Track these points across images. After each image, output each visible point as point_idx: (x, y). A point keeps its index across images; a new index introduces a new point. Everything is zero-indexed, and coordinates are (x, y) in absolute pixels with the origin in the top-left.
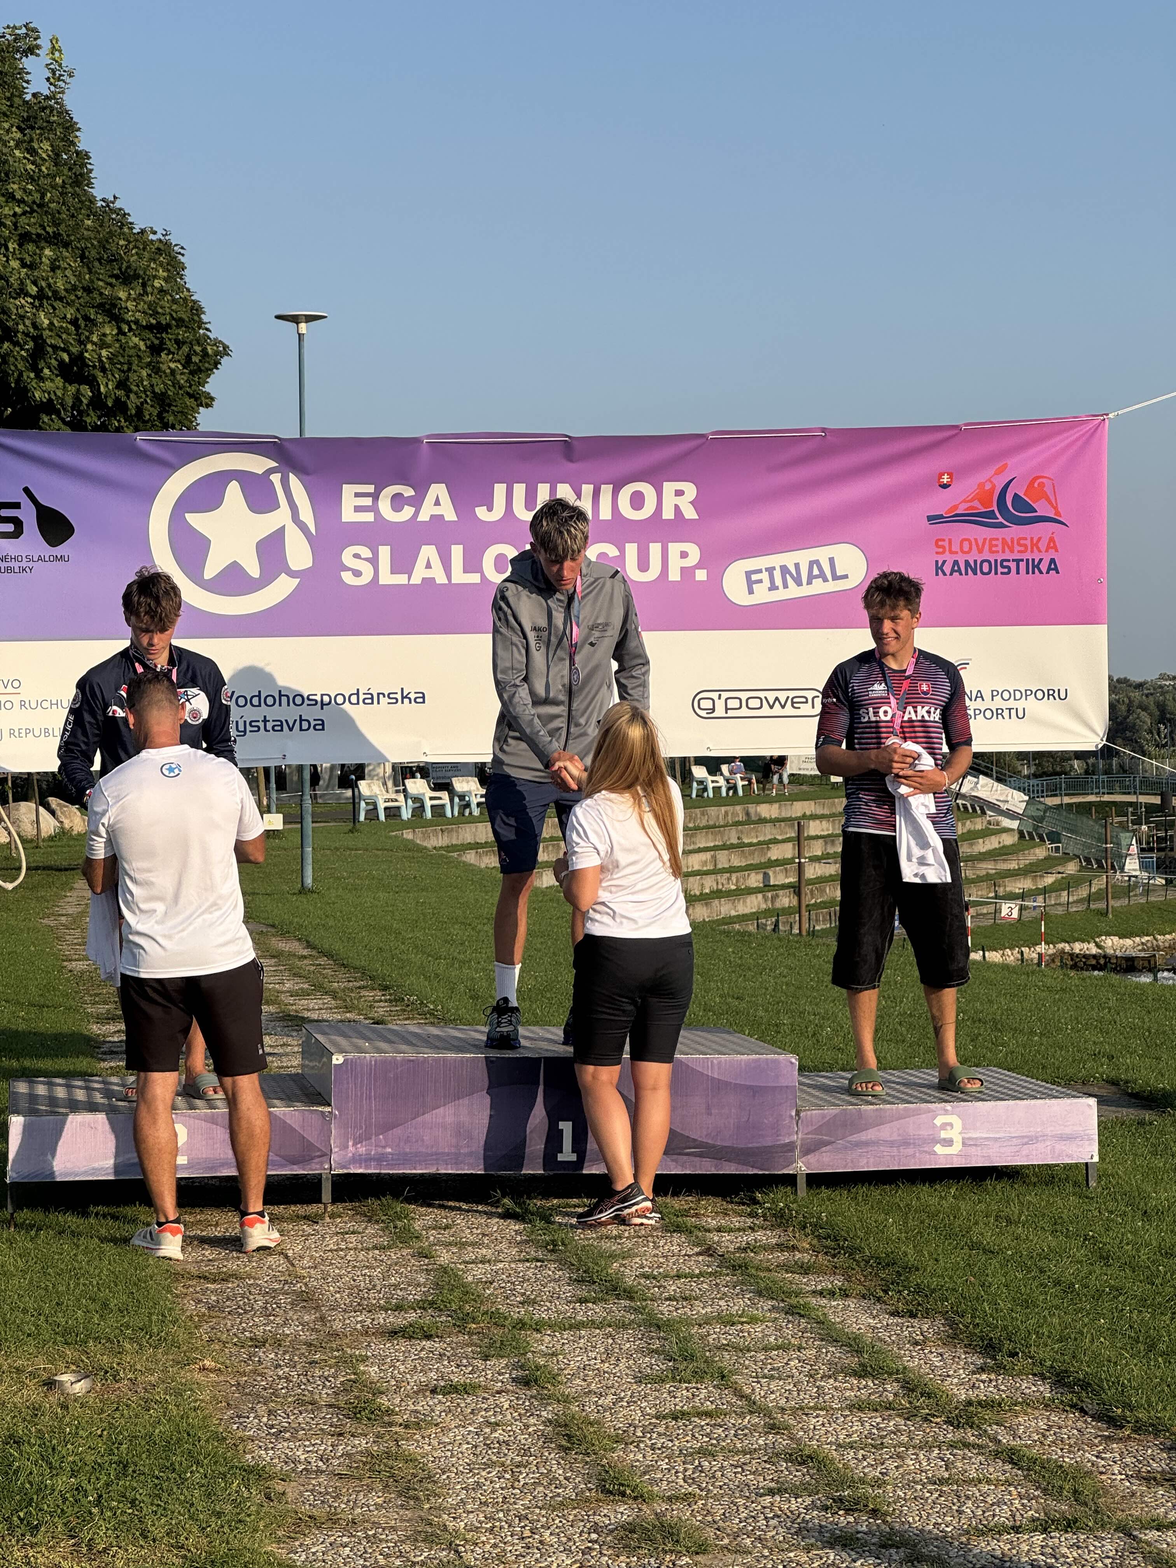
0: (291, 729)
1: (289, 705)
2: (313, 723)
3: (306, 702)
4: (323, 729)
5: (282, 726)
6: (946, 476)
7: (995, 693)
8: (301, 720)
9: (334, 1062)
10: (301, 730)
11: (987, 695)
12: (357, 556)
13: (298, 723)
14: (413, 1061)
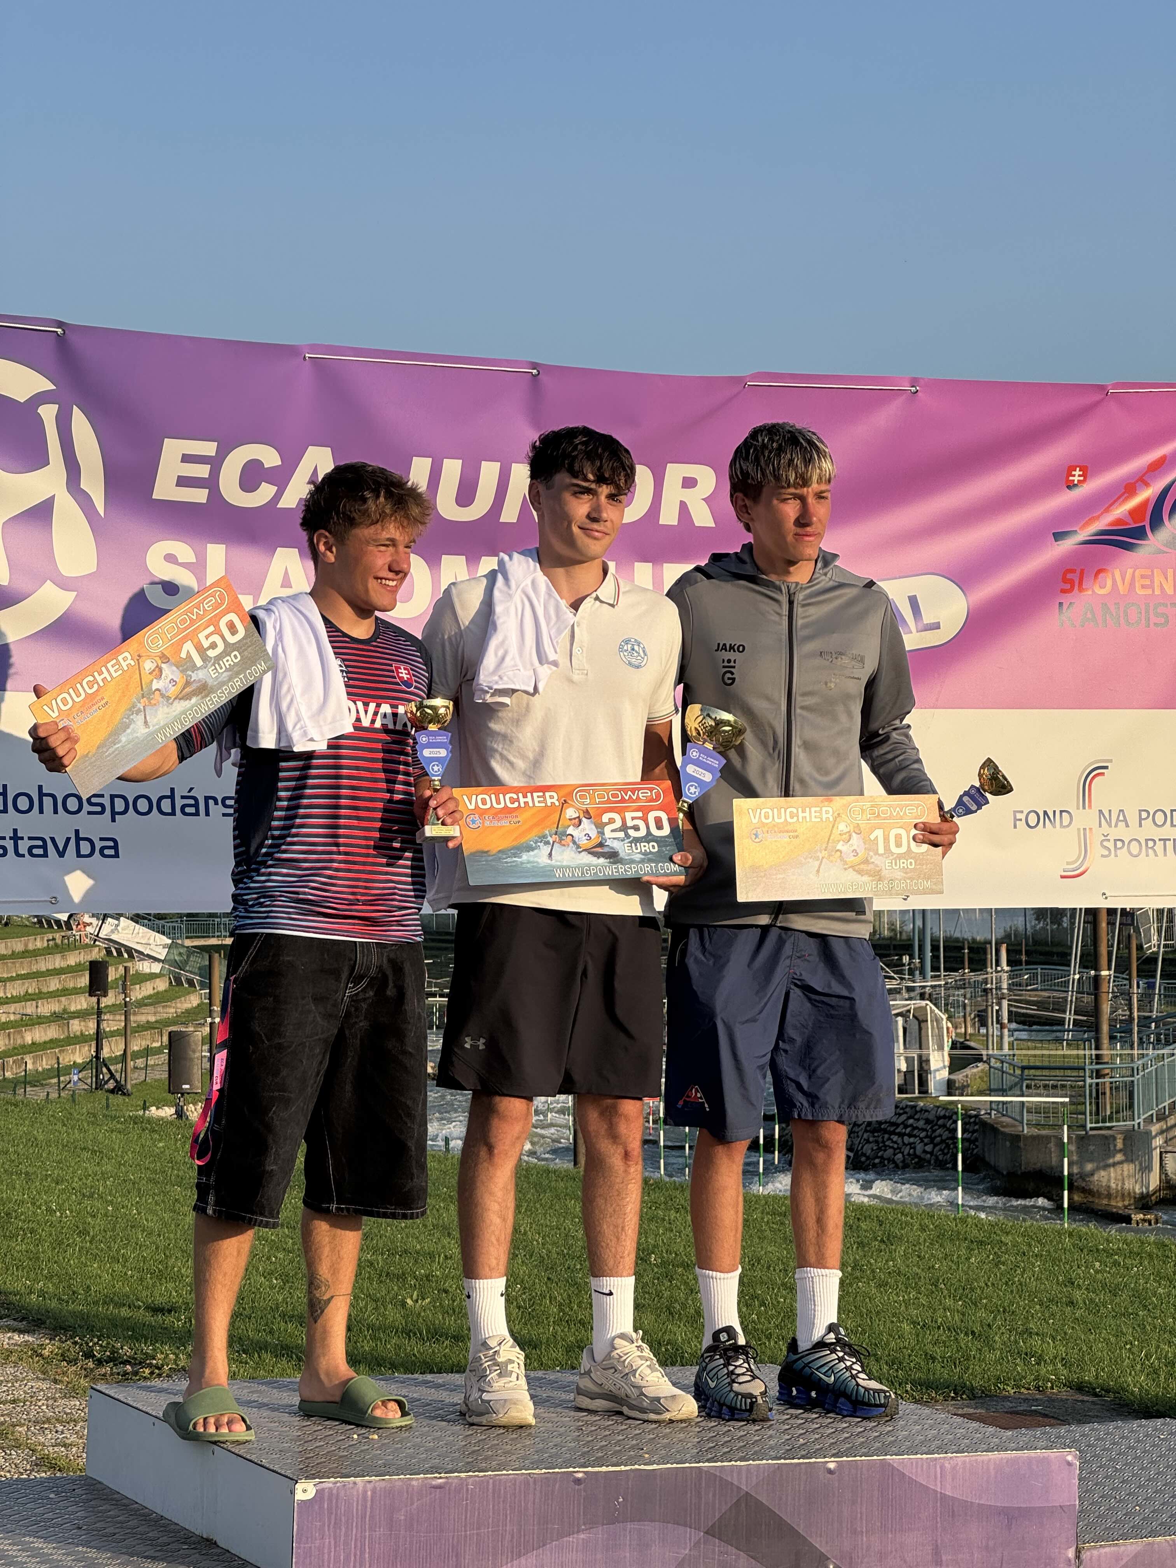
0: (61, 854)
1: (56, 811)
2: (98, 845)
3: (86, 807)
4: (117, 855)
5: (44, 847)
6: (1077, 472)
7: (1144, 815)
8: (78, 839)
9: (299, 1496)
10: (79, 855)
11: (1133, 819)
12: (170, 558)
13: (73, 842)
14: (439, 1487)
